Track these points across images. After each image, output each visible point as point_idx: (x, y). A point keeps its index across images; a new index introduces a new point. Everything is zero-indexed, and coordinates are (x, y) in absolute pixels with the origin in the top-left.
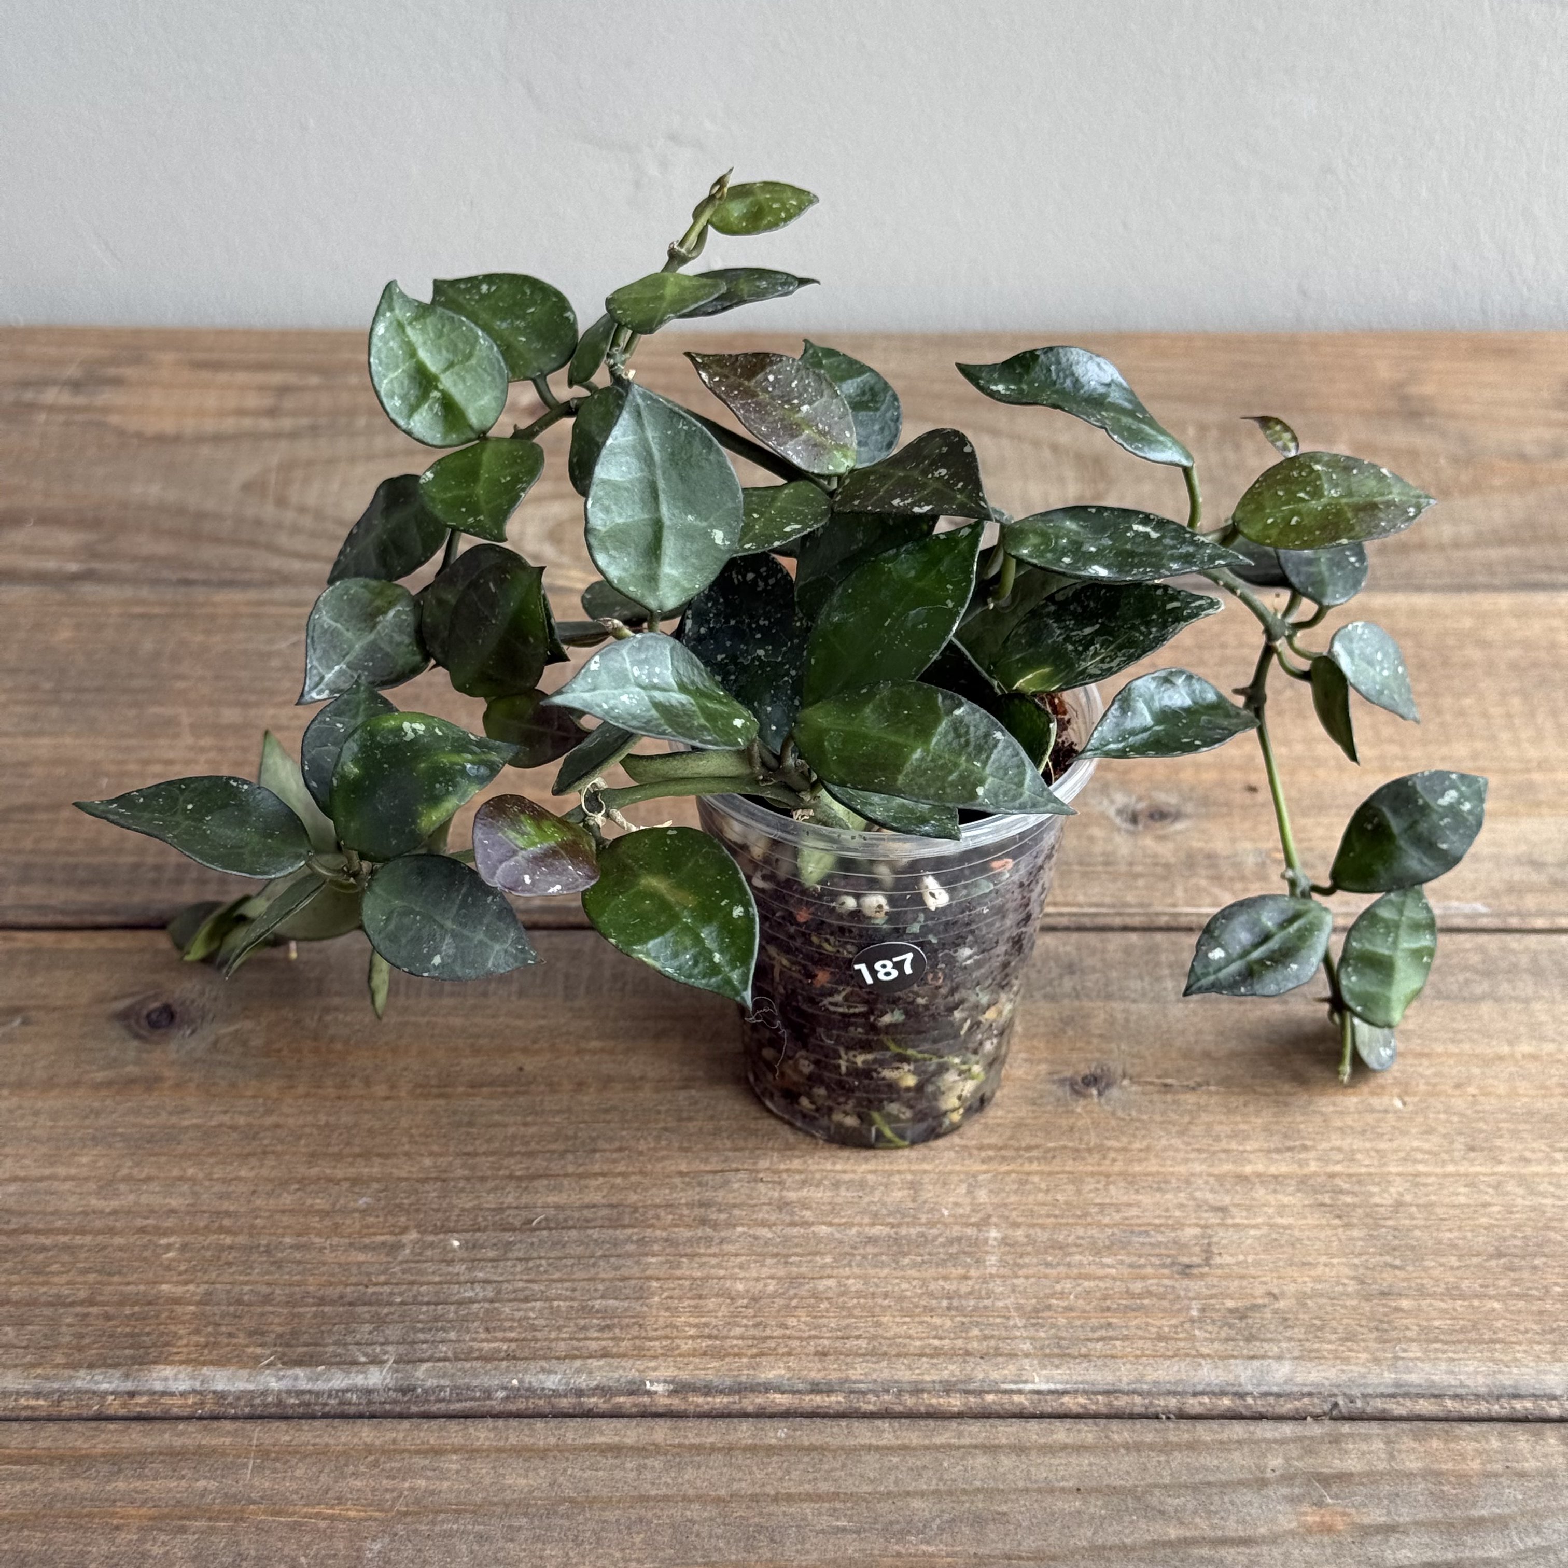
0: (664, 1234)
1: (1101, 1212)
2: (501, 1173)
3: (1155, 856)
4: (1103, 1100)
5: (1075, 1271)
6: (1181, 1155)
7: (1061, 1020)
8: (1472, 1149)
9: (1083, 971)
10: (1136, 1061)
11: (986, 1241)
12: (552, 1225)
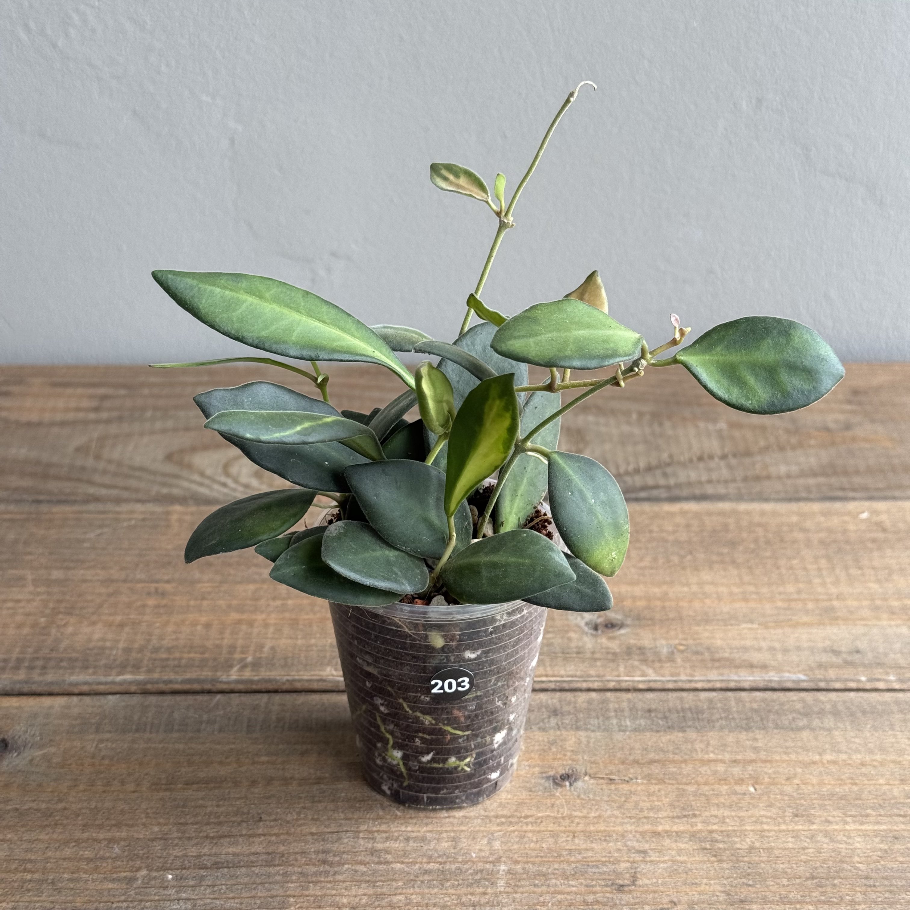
0: (300, 870)
1: (570, 854)
2: (201, 835)
3: (607, 648)
4: (572, 788)
5: (552, 889)
6: (619, 820)
7: (549, 742)
8: (797, 816)
9: (562, 714)
10: (594, 766)
11: (498, 872)
12: (230, 865)
